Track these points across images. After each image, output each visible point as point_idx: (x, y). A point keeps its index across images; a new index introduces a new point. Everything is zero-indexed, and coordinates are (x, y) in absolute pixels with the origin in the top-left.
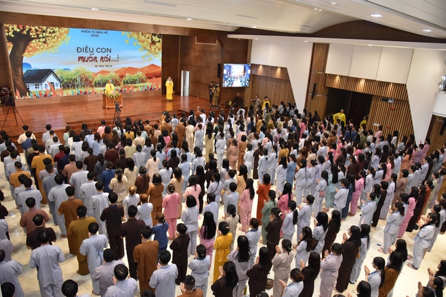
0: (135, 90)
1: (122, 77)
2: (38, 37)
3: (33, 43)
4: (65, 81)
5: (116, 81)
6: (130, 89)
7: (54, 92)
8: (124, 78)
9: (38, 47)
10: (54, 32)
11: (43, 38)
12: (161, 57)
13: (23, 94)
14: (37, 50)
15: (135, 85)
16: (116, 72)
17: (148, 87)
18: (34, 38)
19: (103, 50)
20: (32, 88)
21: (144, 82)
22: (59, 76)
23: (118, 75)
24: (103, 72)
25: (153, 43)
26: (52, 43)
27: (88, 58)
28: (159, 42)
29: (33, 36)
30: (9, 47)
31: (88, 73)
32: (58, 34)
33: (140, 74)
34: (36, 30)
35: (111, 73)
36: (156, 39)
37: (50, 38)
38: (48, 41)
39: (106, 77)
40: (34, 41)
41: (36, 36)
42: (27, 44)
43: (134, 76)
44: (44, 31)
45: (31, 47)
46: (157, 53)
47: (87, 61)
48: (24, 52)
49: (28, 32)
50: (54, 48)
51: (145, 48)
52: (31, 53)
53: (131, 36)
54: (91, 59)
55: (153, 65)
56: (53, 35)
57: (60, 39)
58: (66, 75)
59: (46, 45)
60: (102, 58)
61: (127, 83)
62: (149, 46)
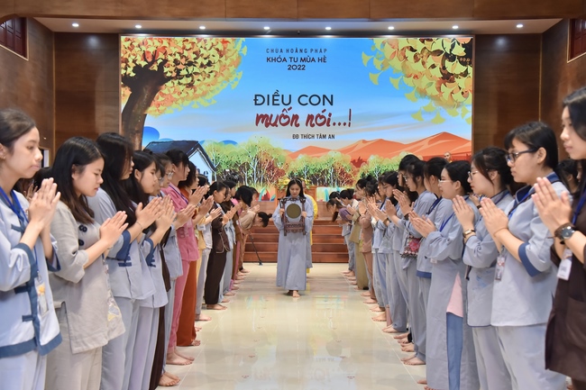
1: (358, 163)
2: (179, 76)
3: (168, 88)
5: (342, 172)
8: (364, 167)
9: (175, 96)
10: (209, 64)
11: (187, 76)
12: (470, 115)
14: (173, 100)
16: (344, 151)
18: (171, 78)
22: (212, 157)
23: (349, 158)
24: (310, 151)
25: (448, 77)
26: (204, 87)
27: (279, 118)
28: (465, 74)
29: (169, 75)
30: (125, 93)
31: (276, 151)
32: (216, 68)
34: (175, 61)
35: (332, 154)
36: (455, 67)
37: (200, 77)
38: (196, 83)
39: (320, 162)
40: (169, 84)
41: (174, 74)
42: (155, 90)
44: (190, 64)
45: (163, 95)
46: (459, 105)
47: (275, 125)
48: (149, 105)
49: (161, 66)
50: (208, 97)
51: (423, 93)
52: (161, 108)
54: (283, 121)
55: (445, 136)
56: (208, 70)
57: (220, 79)
58: (227, 155)
59: (191, 91)
60: (310, 117)
62: (434, 86)
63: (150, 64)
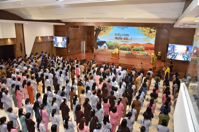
0: (138, 54)
1: (132, 47)
2: (103, 30)
3: (101, 32)
4: (109, 46)
5: (129, 49)
6: (136, 53)
7: (105, 50)
8: (133, 48)
10: (108, 28)
12: (154, 40)
13: (96, 49)
14: (102, 34)
15: (138, 52)
16: (130, 45)
17: (145, 54)
19: (125, 35)
20: (99, 47)
21: (144, 51)
22: (108, 44)
23: (131, 46)
24: (124, 44)
25: (151, 32)
27: (119, 38)
28: (154, 32)
29: (101, 30)
30: (95, 33)
31: (118, 44)
32: (109, 29)
33: (141, 47)
34: (103, 27)
35: (128, 45)
36: (152, 30)
38: (106, 31)
39: (126, 46)
42: (99, 32)
43: (138, 48)
44: (105, 28)
46: (153, 38)
48: (98, 35)
49: (100, 28)
50: (107, 34)
51: (146, 35)
52: (100, 35)
53: (139, 29)
55: (149, 43)
56: (107, 29)
57: (109, 30)
58: (110, 44)
59: (105, 33)
60: (124, 38)
61: (135, 50)
62: (148, 34)
63: (99, 28)
